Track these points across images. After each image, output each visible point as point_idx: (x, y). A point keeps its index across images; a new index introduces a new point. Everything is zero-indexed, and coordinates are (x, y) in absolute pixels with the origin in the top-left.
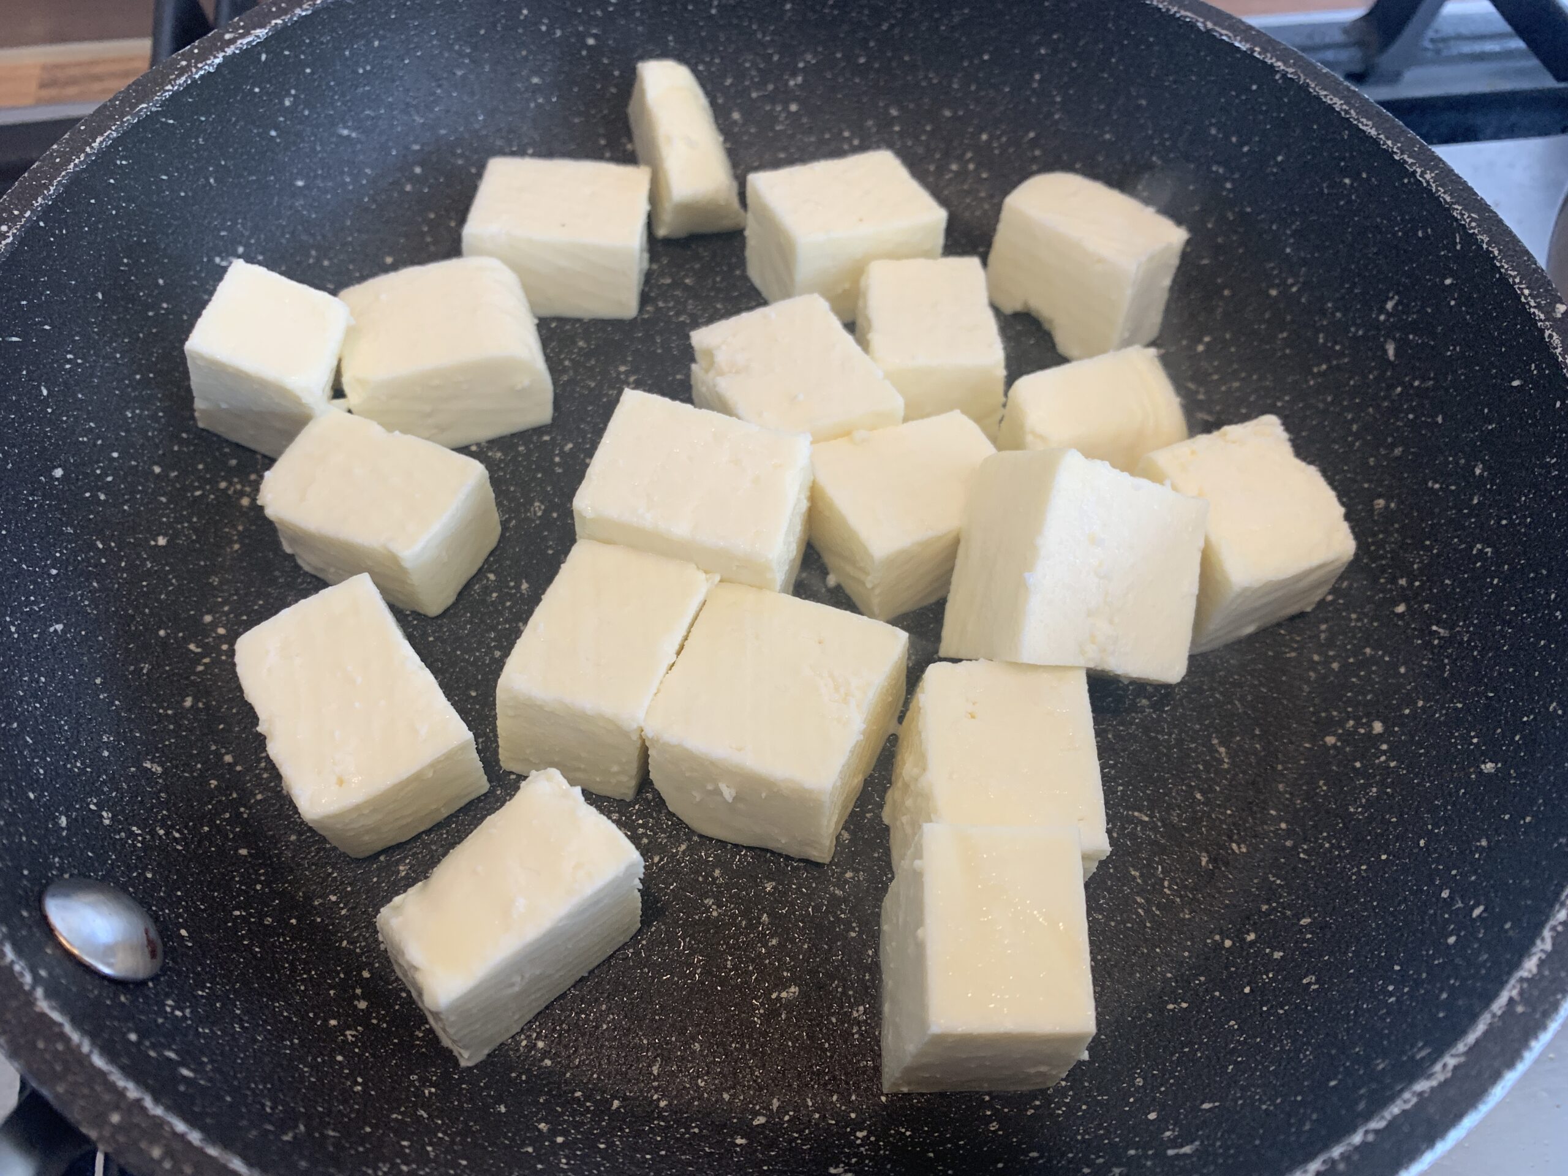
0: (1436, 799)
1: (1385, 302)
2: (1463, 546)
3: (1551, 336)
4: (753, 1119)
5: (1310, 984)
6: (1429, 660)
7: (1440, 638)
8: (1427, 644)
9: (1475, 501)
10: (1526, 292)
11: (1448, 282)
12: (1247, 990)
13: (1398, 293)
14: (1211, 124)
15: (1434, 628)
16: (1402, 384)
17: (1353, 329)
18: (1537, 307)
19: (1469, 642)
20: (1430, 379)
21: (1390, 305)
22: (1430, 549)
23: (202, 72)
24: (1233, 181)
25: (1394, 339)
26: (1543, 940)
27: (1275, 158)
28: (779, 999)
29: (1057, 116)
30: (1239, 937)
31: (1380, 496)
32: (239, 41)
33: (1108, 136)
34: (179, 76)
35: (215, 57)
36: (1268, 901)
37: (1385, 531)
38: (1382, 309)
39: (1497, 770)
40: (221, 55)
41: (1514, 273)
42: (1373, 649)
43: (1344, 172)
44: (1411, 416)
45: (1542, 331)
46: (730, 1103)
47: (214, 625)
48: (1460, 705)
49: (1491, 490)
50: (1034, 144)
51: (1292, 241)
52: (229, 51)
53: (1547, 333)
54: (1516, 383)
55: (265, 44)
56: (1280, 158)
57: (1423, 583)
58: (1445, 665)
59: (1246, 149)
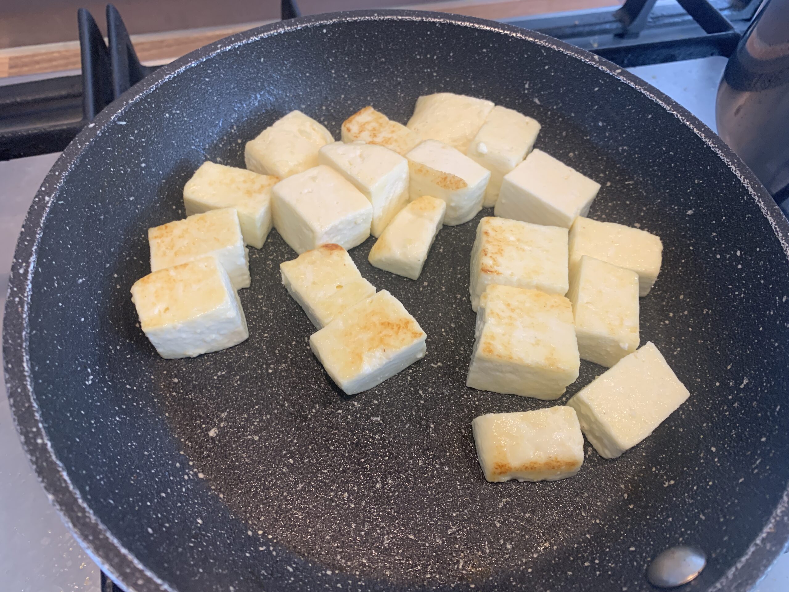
0: (681, 232)
1: (524, 86)
2: (614, 151)
3: (602, 68)
4: (624, 498)
5: (707, 312)
6: (634, 193)
7: (632, 185)
8: (629, 190)
9: (607, 135)
10: (582, 58)
11: (547, 67)
12: (690, 329)
13: (527, 80)
14: (416, 55)
15: (627, 183)
16: (549, 110)
17: (517, 101)
18: (590, 61)
19: (644, 180)
20: (559, 104)
21: (527, 86)
22: (602, 159)
23: (29, 297)
24: (435, 72)
25: (536, 97)
26: (783, 244)
27: (449, 55)
28: (589, 456)
29: (349, 83)
30: (668, 318)
31: (569, 152)
32: (29, 270)
33: (375, 80)
34: (23, 307)
35: (28, 285)
36: (663, 301)
37: (581, 163)
38: (524, 89)
39: (694, 211)
40: (29, 282)
41: (573, 54)
42: (611, 202)
43: (482, 48)
44: (560, 119)
45: (597, 68)
46: (612, 500)
47: (255, 532)
48: (659, 201)
49: (611, 128)
50: (345, 99)
51: (472, 82)
52: (30, 277)
53: (600, 68)
54: (596, 89)
55: (39, 263)
56: (451, 54)
57: (609, 171)
58: (641, 192)
59: (435, 57)
